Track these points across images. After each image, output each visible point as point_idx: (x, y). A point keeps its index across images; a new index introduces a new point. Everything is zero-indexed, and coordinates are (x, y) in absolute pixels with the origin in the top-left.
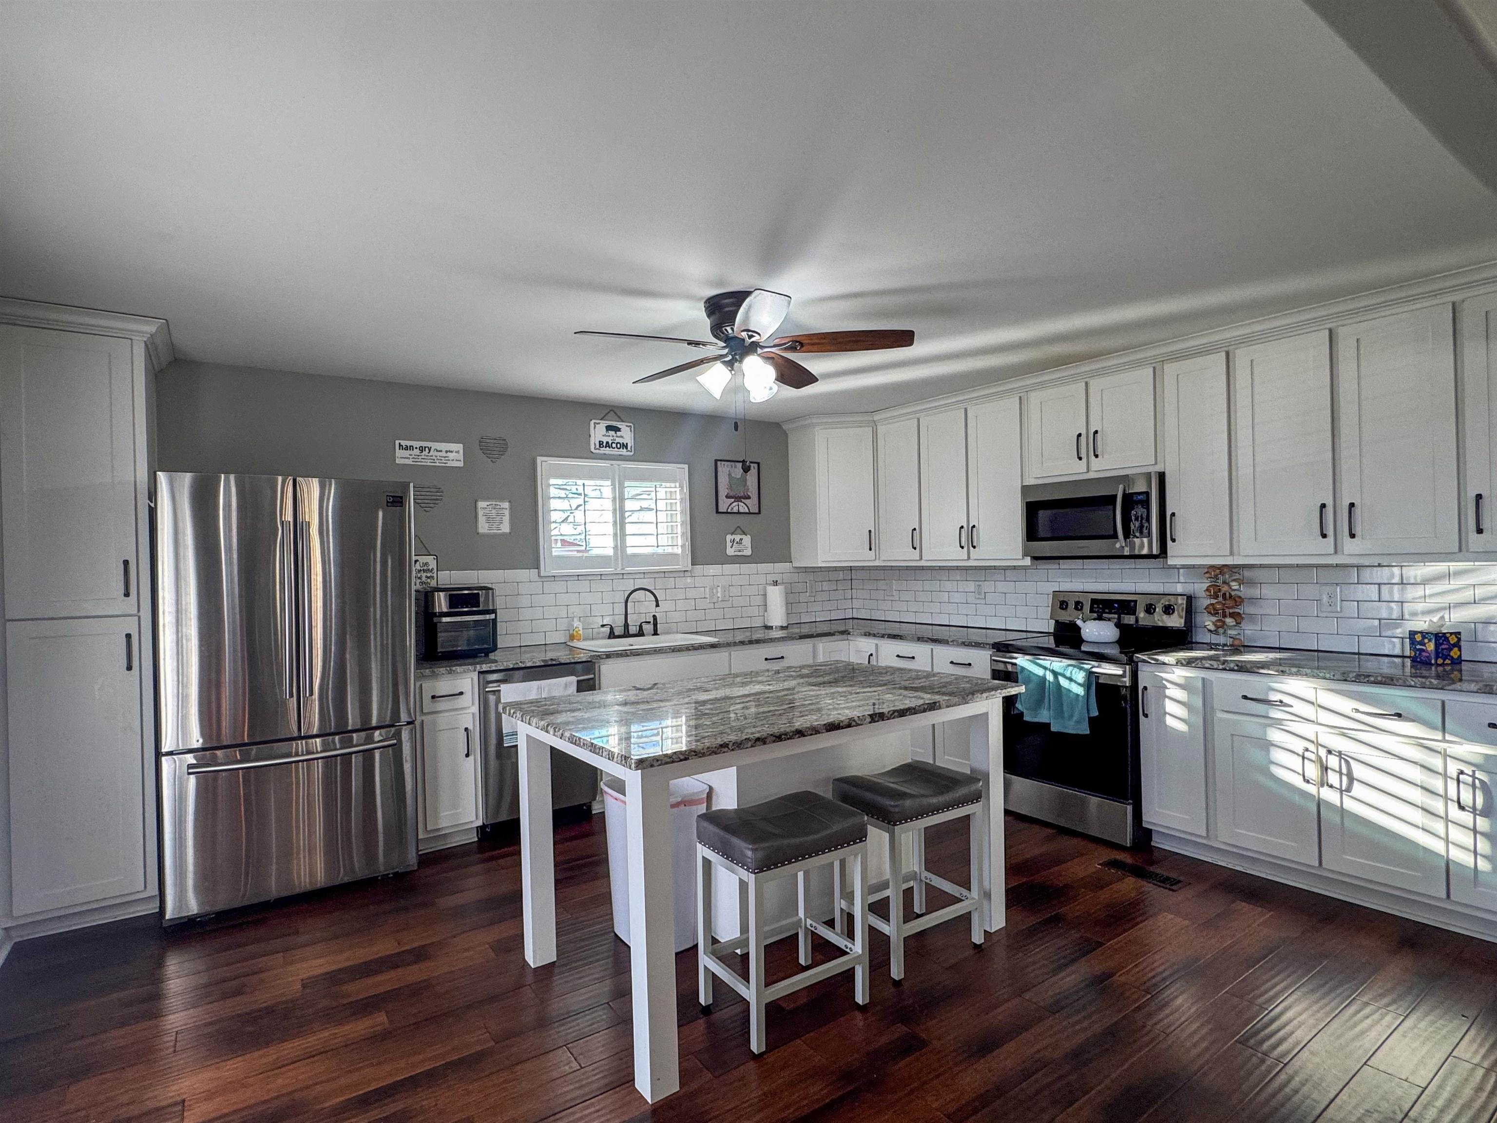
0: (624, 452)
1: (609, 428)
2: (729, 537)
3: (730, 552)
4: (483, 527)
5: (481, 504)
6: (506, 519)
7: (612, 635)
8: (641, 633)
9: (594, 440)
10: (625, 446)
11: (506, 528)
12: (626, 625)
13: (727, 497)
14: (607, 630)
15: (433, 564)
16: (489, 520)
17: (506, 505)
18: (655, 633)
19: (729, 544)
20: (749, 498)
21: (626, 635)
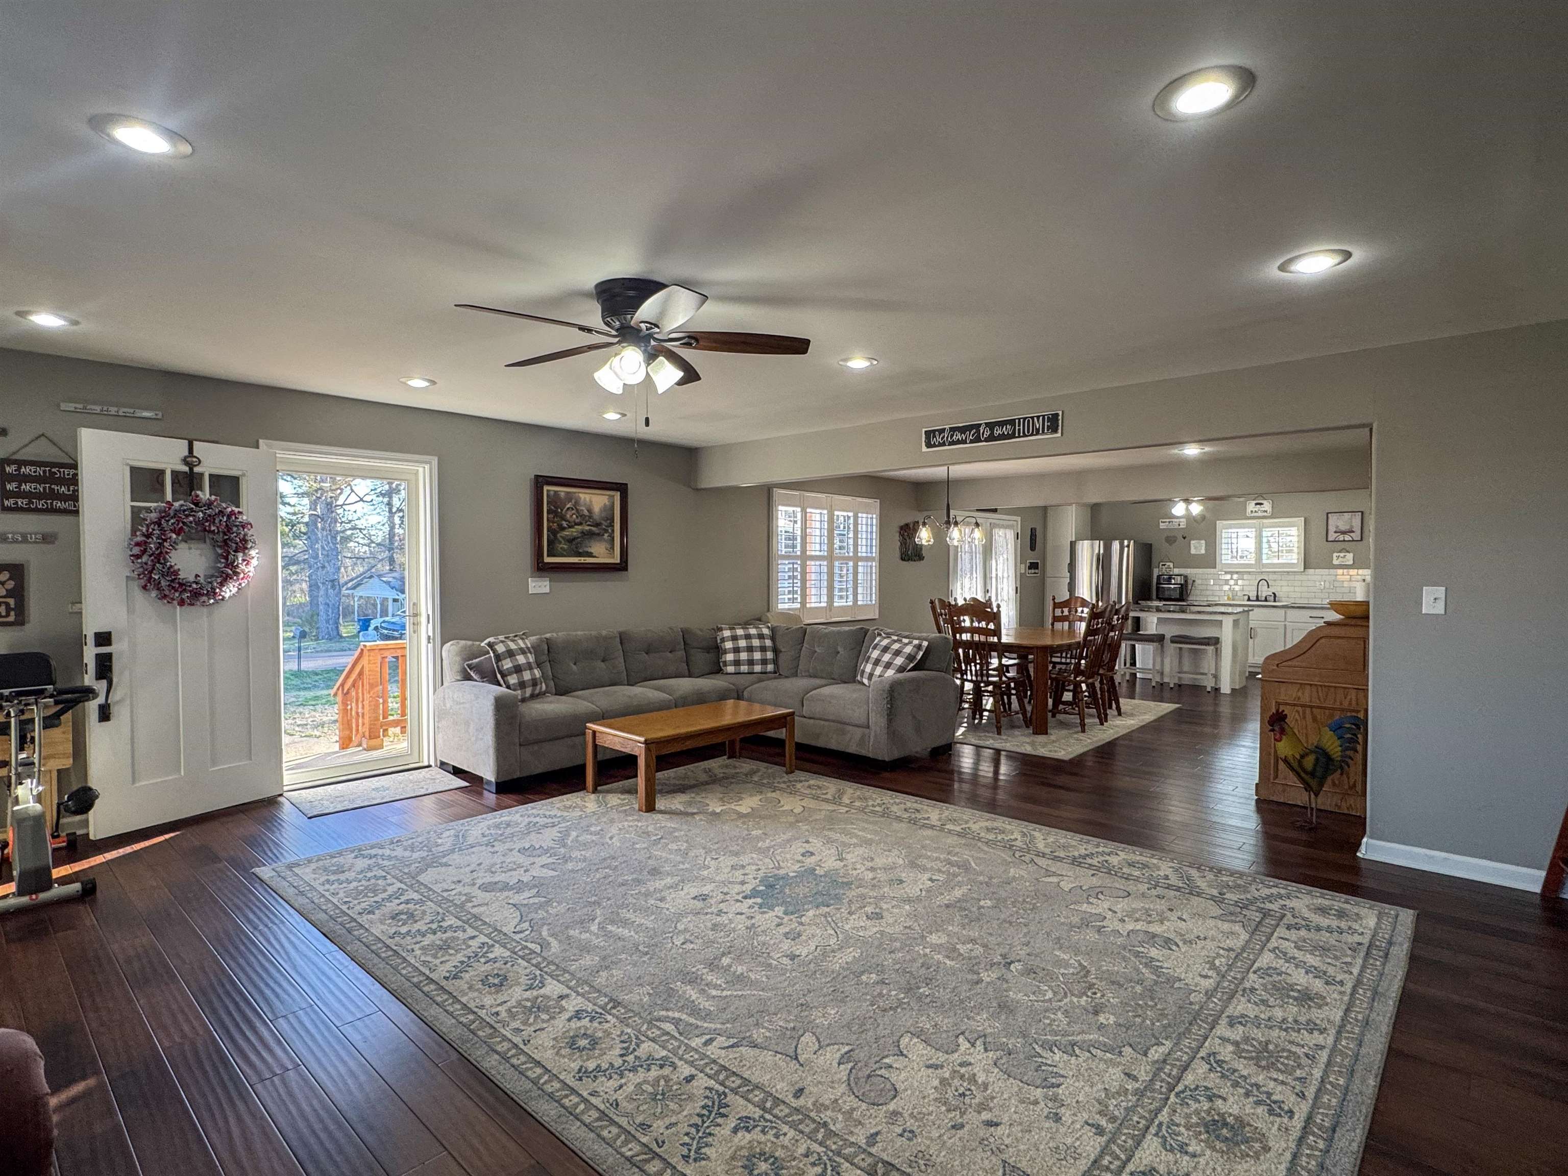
0: (1265, 514)
1: (1257, 504)
2: (1335, 555)
3: (1335, 562)
4: (1193, 551)
5: (1192, 542)
6: (1203, 548)
7: (1249, 600)
8: (1266, 600)
9: (1249, 511)
10: (1266, 511)
11: (1203, 552)
12: (1257, 596)
13: (1336, 532)
14: (1246, 597)
15: (1172, 566)
16: (1196, 548)
17: (1203, 542)
18: (1275, 601)
19: (1335, 558)
20: (1353, 532)
21: (1257, 600)
